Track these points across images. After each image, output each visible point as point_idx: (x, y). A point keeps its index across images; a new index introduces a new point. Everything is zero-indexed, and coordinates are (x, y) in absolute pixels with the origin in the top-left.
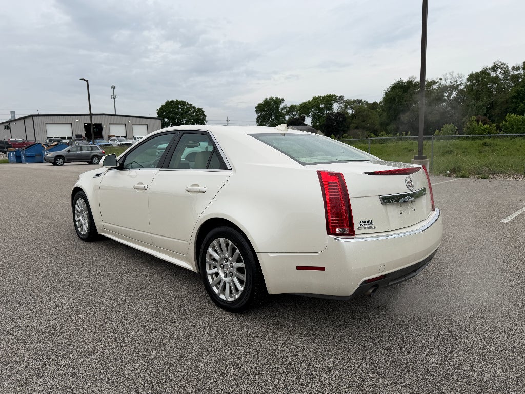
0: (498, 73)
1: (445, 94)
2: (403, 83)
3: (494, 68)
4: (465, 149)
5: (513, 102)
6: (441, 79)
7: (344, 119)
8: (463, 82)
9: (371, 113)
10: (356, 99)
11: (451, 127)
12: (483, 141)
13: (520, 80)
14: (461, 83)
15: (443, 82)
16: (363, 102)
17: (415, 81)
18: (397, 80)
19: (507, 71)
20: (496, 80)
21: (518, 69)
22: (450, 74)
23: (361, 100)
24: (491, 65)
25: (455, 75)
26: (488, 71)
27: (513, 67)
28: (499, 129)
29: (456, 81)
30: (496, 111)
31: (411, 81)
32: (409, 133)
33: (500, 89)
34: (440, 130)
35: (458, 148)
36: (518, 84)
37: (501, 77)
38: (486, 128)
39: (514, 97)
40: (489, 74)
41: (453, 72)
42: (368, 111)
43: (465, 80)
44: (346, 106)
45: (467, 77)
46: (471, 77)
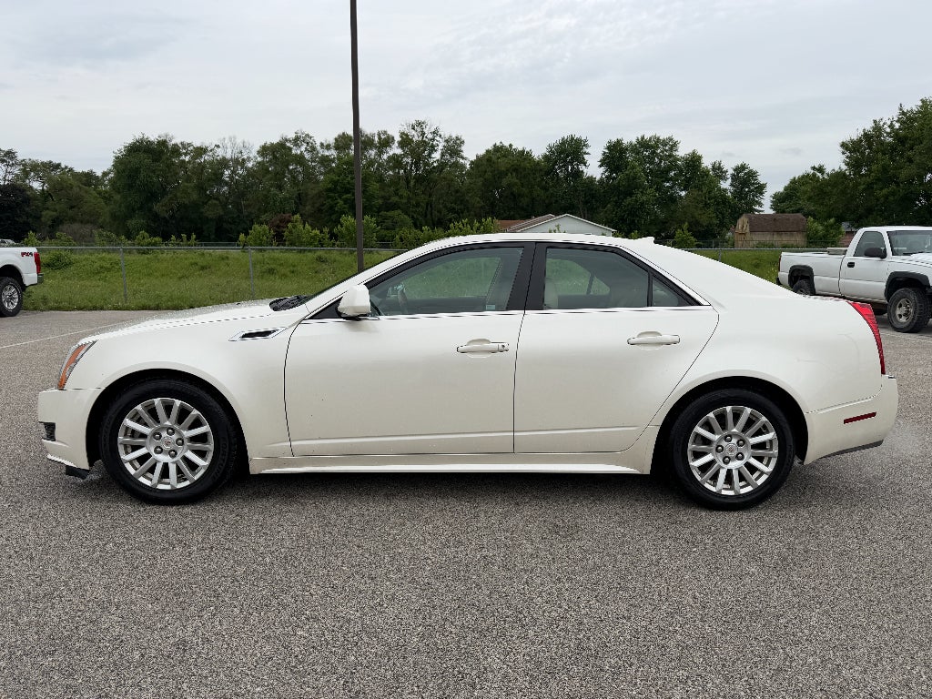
0: (303, 149)
1: (226, 173)
2: (150, 143)
3: (296, 141)
4: (294, 266)
5: (329, 197)
6: (218, 146)
7: (27, 200)
8: (251, 156)
9: (86, 192)
10: (46, 160)
11: (264, 230)
12: (315, 256)
13: (334, 165)
14: (249, 158)
15: (220, 153)
16: (63, 169)
17: (173, 142)
18: (138, 136)
19: (313, 149)
20: (300, 159)
21: (328, 147)
22: (230, 139)
23: (59, 165)
24: (292, 136)
25: (239, 141)
26: (288, 144)
27: (322, 144)
28: (333, 236)
29: (241, 152)
30: (307, 208)
31: (165, 141)
32: (194, 236)
33: (309, 175)
34: (247, 234)
35: (281, 265)
36: (332, 170)
37: (307, 156)
38: (316, 235)
39: (329, 190)
40: (290, 149)
41: (235, 138)
42: (80, 188)
43: (254, 153)
44: (26, 174)
45: (258, 148)
46: (264, 150)
